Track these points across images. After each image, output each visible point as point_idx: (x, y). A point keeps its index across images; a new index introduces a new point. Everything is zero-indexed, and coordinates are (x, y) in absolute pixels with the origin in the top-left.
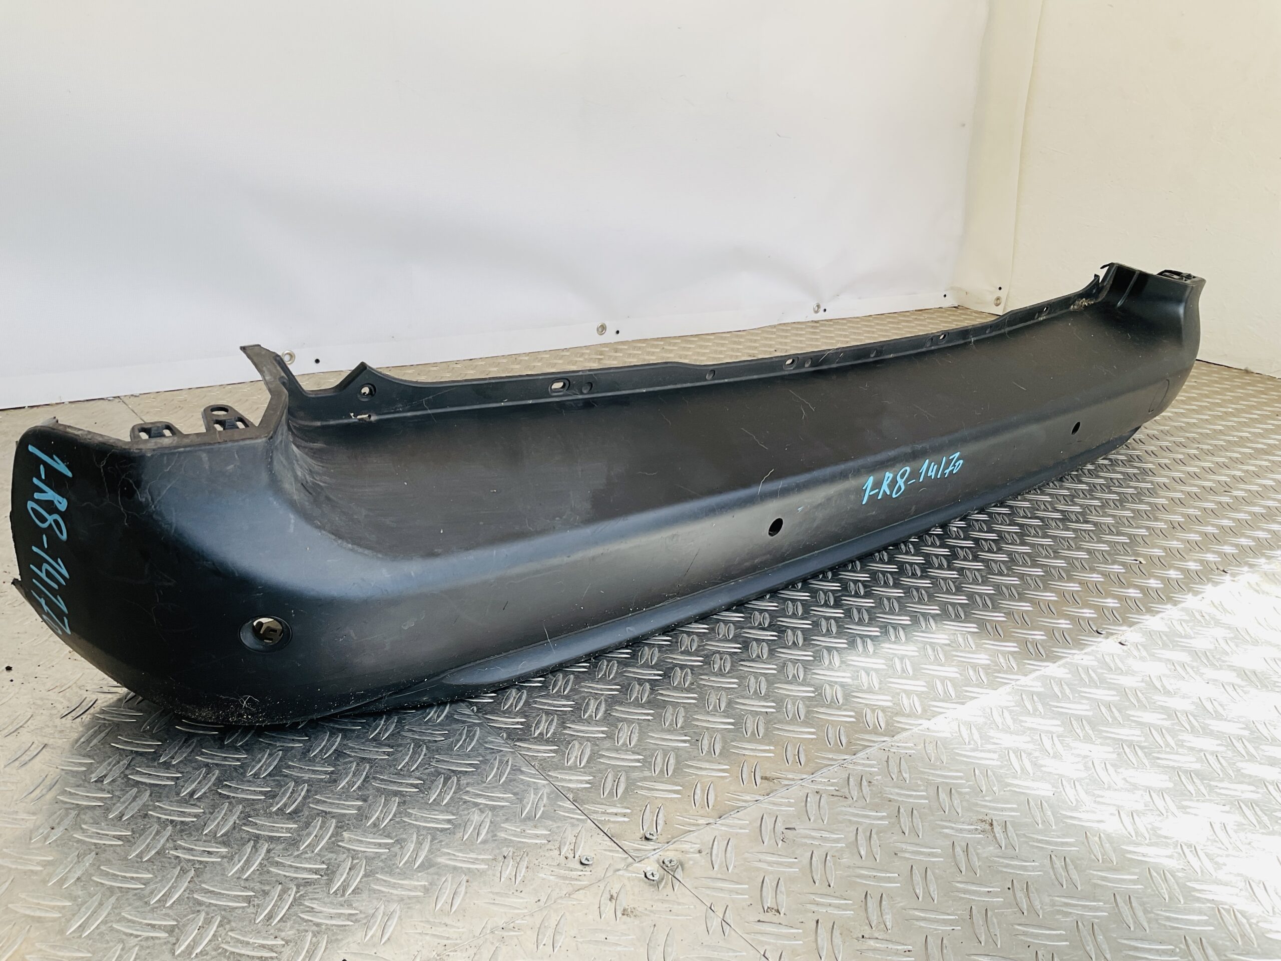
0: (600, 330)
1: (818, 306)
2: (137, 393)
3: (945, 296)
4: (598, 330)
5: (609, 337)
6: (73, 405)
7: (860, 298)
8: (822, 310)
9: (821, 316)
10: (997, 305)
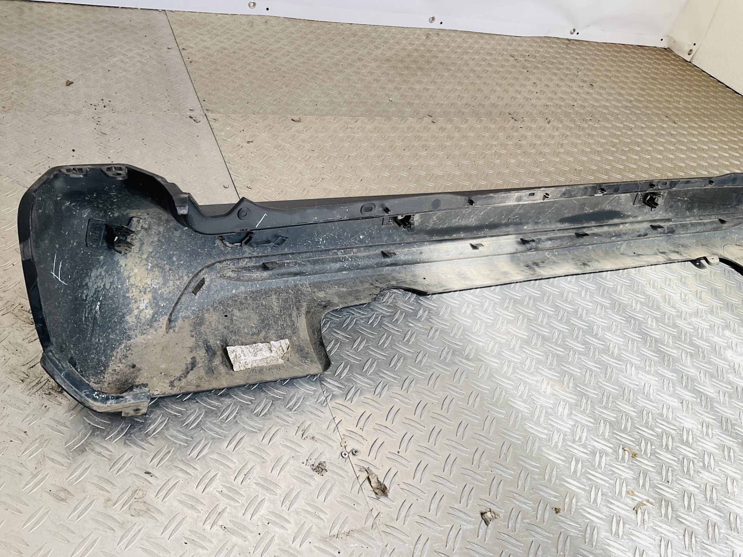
0: (431, 20)
1: (574, 30)
2: (173, 10)
3: (662, 40)
4: (430, 19)
5: (436, 25)
6: (142, 11)
7: (603, 30)
8: (576, 32)
9: (574, 37)
10: (689, 54)
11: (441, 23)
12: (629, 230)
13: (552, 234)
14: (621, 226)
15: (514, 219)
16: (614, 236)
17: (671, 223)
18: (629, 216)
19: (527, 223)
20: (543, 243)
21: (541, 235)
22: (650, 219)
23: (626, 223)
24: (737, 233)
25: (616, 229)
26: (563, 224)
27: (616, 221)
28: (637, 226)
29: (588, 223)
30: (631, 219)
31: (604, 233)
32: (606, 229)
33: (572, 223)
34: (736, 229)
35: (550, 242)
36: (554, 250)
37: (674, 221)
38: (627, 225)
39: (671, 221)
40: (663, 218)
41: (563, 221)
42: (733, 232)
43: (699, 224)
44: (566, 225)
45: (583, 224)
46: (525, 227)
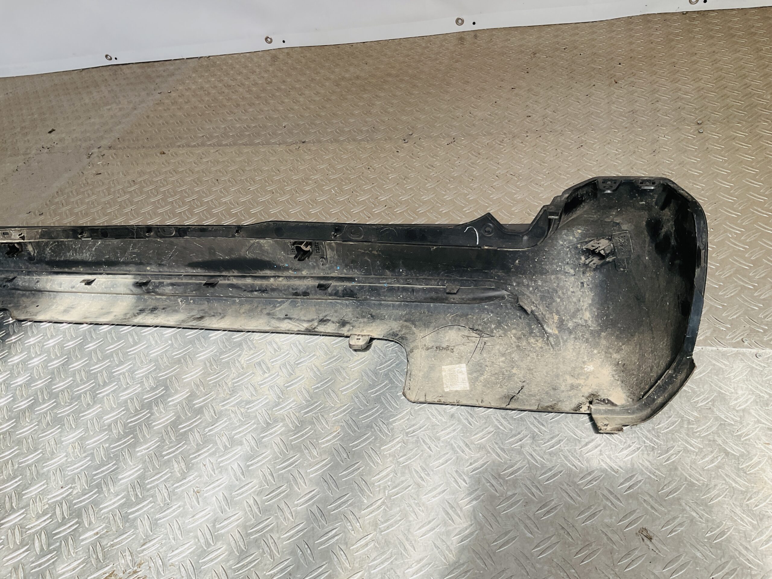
5: (467, 27)
9: (699, 6)
11: (474, 23)
12: (284, 285)
13: (177, 279)
14: (272, 280)
15: (132, 259)
16: (256, 291)
17: (354, 284)
18: (287, 269)
19: (149, 264)
20: (162, 288)
21: (164, 279)
22: (322, 275)
23: (279, 277)
24: (492, 312)
25: (265, 282)
26: (194, 269)
27: (268, 273)
28: (297, 283)
29: (229, 271)
30: (291, 273)
31: (246, 285)
32: (249, 281)
33: (206, 269)
34: (491, 305)
35: (171, 288)
36: (190, 298)
37: (359, 282)
38: (281, 279)
39: (355, 281)
40: (343, 276)
41: (194, 265)
42: (486, 309)
43: (405, 290)
44: (199, 271)
45: (221, 272)
46: (148, 268)
